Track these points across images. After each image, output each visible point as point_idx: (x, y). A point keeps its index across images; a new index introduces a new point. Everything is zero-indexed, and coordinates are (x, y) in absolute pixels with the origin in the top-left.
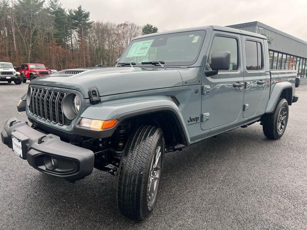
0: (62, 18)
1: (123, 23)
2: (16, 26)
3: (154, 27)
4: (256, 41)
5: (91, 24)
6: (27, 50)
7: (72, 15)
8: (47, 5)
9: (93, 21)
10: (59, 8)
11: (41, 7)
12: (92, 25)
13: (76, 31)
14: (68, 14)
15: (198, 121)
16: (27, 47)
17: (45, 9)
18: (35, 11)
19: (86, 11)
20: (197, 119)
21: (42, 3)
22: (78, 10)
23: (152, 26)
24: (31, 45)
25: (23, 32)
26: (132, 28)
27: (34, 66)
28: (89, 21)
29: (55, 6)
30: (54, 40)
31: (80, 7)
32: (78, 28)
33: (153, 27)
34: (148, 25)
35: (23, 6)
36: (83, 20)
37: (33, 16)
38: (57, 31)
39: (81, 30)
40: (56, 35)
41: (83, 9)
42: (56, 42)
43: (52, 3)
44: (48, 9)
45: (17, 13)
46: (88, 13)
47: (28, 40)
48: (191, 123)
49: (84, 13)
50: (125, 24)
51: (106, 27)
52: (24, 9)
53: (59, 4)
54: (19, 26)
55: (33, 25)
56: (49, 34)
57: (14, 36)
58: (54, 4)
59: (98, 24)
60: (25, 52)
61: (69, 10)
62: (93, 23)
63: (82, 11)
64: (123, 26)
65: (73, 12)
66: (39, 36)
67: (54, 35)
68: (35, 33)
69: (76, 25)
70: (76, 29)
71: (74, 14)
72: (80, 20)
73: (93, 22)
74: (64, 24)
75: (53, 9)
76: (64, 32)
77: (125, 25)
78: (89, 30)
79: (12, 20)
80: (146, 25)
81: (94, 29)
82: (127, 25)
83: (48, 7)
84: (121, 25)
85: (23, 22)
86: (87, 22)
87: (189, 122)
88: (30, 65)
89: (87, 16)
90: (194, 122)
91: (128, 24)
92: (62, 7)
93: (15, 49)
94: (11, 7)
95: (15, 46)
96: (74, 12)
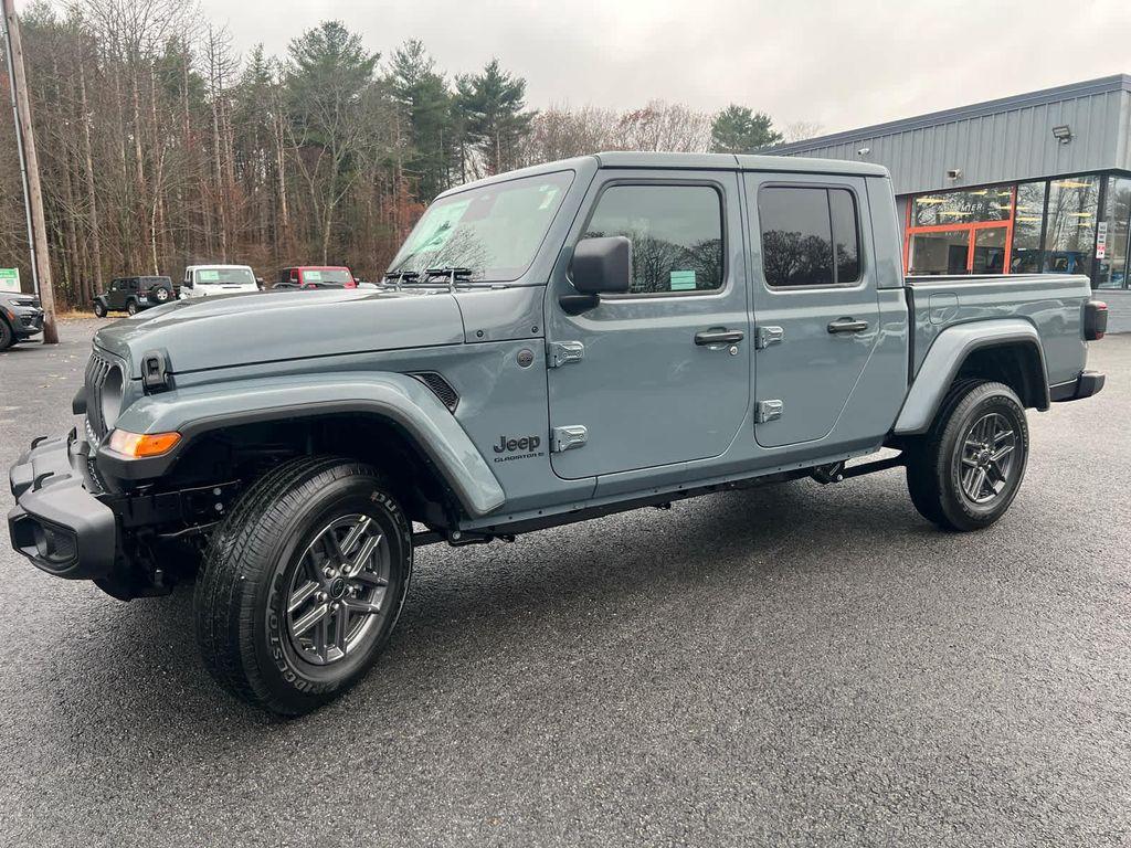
0: (436, 108)
1: (642, 107)
2: (288, 144)
3: (758, 117)
4: (824, 186)
5: (528, 120)
6: (319, 220)
7: (467, 93)
8: (389, 68)
9: (534, 110)
10: (426, 76)
11: (367, 79)
12: (531, 123)
13: (480, 148)
14: (456, 91)
15: (536, 451)
16: (321, 211)
17: (379, 82)
18: (348, 93)
19: (514, 78)
20: (532, 443)
21: (372, 63)
22: (485, 76)
23: (748, 113)
24: (332, 205)
25: (308, 162)
26: (672, 127)
27: (317, 273)
28: (521, 112)
29: (411, 68)
30: (405, 183)
31: (494, 65)
32: (487, 138)
33: (753, 116)
34: (734, 110)
35: (313, 77)
36: (501, 110)
37: (342, 106)
38: (414, 151)
39: (495, 143)
40: (412, 167)
41: (501, 72)
42: (412, 190)
43: (404, 60)
44: (390, 80)
45: (293, 103)
46: (521, 84)
47: (326, 189)
48: (507, 453)
49: (505, 84)
50: (647, 113)
51: (582, 126)
52: (315, 88)
53: (426, 60)
54: (298, 144)
55: (340, 138)
56: (388, 164)
57: (282, 177)
58: (411, 62)
59: (554, 120)
60: (313, 228)
61: (457, 78)
62: (537, 116)
63: (500, 80)
64: (641, 121)
65: (469, 86)
66: (359, 173)
67: (407, 165)
68: (347, 163)
69: (479, 127)
70: (479, 141)
71: (474, 93)
72: (491, 110)
73: (537, 113)
74: (440, 126)
75: (404, 81)
76: (438, 154)
77: (649, 115)
78: (522, 140)
79: (278, 126)
80: (725, 109)
81: (538, 138)
82: (658, 115)
83: (391, 73)
84: (636, 117)
85: (314, 128)
86: (516, 114)
87: (496, 449)
88: (305, 273)
89: (515, 93)
90: (518, 452)
91: (662, 110)
92: (435, 71)
93: (283, 220)
94: (277, 82)
95: (285, 210)
96: (475, 84)
